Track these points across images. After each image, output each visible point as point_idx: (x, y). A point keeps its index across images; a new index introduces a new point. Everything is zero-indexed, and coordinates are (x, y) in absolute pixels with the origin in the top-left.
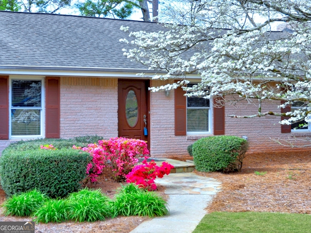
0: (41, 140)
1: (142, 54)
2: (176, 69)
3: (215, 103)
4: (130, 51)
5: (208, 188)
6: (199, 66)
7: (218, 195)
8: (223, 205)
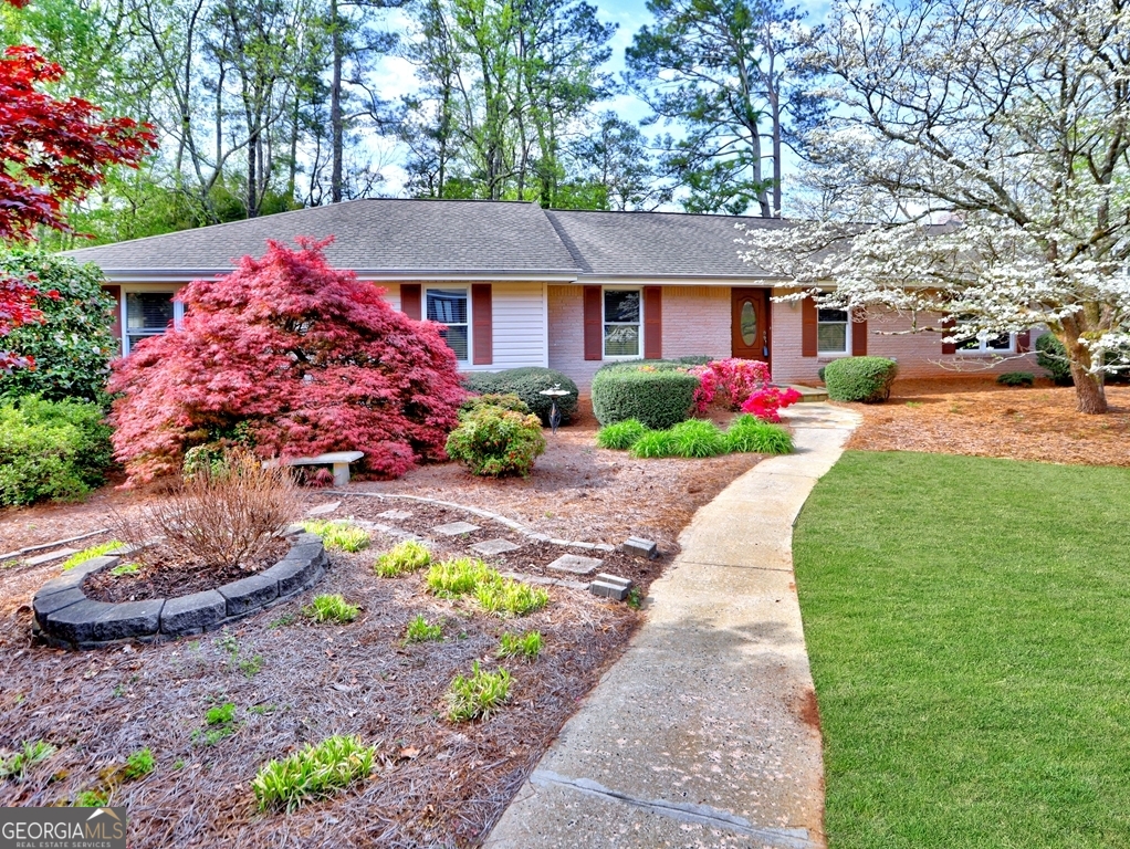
0: (639, 361)
1: (761, 258)
2: (804, 275)
3: (854, 316)
4: (747, 253)
5: (845, 422)
6: (835, 271)
7: (858, 430)
8: (864, 442)
